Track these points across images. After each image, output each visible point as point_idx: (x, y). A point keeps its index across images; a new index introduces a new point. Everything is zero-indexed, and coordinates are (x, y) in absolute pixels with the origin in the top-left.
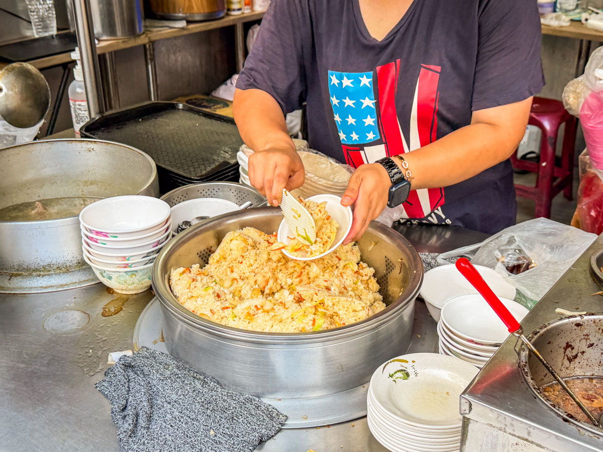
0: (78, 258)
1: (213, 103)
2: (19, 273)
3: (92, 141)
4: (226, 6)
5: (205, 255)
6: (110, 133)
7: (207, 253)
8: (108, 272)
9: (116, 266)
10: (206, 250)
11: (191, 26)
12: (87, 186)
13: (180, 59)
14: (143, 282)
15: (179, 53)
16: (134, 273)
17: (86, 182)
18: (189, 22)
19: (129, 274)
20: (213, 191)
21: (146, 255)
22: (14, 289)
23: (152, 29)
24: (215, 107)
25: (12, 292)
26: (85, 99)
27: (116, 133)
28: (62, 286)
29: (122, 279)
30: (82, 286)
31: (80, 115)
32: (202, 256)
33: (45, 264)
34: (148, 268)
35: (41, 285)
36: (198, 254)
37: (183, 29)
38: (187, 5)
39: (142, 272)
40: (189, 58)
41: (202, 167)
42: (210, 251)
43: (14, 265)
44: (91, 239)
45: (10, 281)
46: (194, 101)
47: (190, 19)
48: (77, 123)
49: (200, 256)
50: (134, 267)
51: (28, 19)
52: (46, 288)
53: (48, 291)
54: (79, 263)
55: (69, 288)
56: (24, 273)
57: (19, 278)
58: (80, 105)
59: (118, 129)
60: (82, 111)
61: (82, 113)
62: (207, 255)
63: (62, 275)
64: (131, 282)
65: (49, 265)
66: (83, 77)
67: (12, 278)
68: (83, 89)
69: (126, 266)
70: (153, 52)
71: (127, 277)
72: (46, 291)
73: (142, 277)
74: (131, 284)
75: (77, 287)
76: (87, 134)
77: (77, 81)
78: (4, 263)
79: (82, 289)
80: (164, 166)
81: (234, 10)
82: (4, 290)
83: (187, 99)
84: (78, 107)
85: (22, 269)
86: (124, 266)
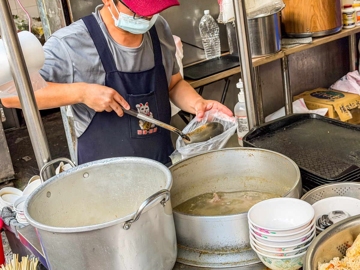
0: (246, 243)
1: (332, 94)
2: (206, 251)
3: (252, 149)
4: (342, 23)
5: (343, 248)
6: (263, 141)
7: (344, 247)
8: (269, 259)
9: (275, 254)
10: (344, 245)
11: (316, 41)
12: (248, 180)
13: (306, 63)
14: (294, 267)
15: (305, 59)
16: (288, 260)
17: (247, 177)
18: (314, 38)
19: (284, 261)
20: (344, 189)
21: (297, 247)
22: (203, 263)
23: (287, 47)
24: (333, 98)
25: (202, 266)
26: (246, 115)
27: (268, 141)
28: (235, 263)
29: (279, 264)
30: (249, 264)
31: (242, 126)
32: (340, 249)
33: (223, 246)
34: (299, 257)
35: (221, 262)
36: (337, 248)
37: (310, 44)
38: (313, 26)
39: (294, 260)
40: (313, 62)
41: (335, 169)
42: (347, 245)
43: (202, 246)
44: (256, 233)
45: (200, 258)
46: (317, 93)
47: (315, 36)
48: (240, 132)
49: (339, 250)
50: (288, 256)
51: (202, 48)
52: (224, 264)
53: (226, 267)
54: (246, 246)
55: (240, 266)
56: (209, 252)
57: (206, 255)
58: (242, 119)
59: (269, 137)
60: (243, 123)
61: (243, 125)
62: (345, 249)
63: (234, 254)
64: (286, 267)
65: (226, 247)
66: (244, 100)
67: (202, 255)
68: (244, 108)
69: (282, 255)
70: (287, 63)
71: (283, 263)
72: (224, 267)
73: (294, 263)
74: (286, 268)
75: (246, 265)
76: (248, 142)
77: (240, 102)
78: (196, 244)
79: (249, 267)
80: (304, 168)
81: (349, 25)
82: (197, 264)
83: (312, 92)
84: (240, 121)
85: (208, 248)
86: (280, 255)
